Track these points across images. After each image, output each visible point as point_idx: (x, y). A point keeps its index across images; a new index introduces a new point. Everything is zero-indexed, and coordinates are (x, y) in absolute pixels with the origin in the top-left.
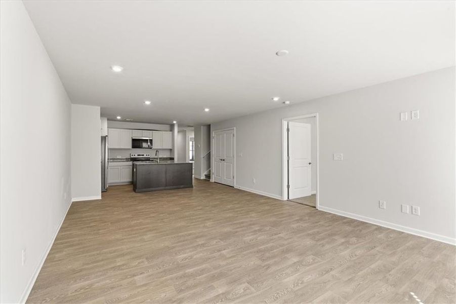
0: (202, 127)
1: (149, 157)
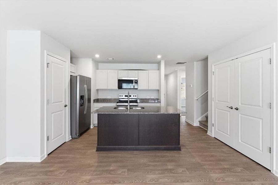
0: (195, 63)
1: (136, 97)
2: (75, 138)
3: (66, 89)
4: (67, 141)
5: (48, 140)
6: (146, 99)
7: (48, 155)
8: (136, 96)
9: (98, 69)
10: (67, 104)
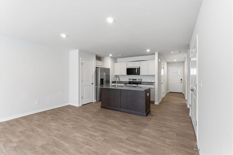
2: (98, 101)
3: (92, 76)
4: (93, 102)
5: (82, 98)
6: (148, 82)
7: (82, 105)
8: (140, 80)
9: (116, 62)
10: (93, 83)
